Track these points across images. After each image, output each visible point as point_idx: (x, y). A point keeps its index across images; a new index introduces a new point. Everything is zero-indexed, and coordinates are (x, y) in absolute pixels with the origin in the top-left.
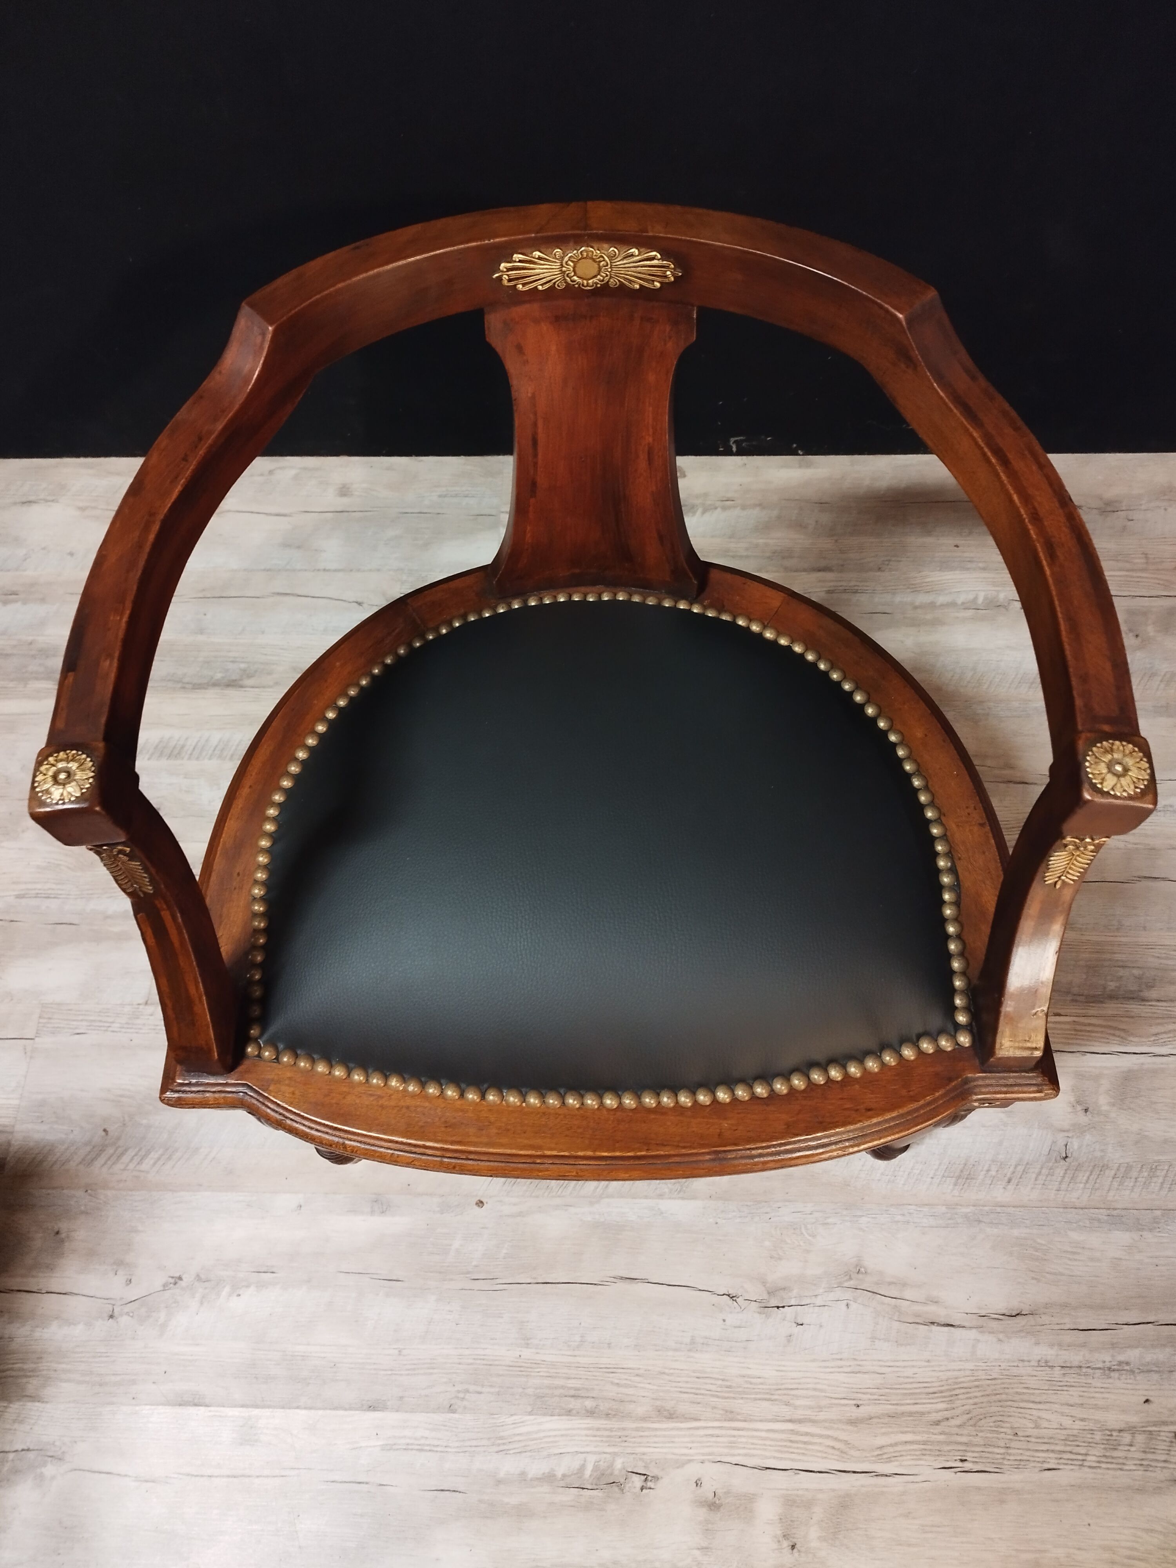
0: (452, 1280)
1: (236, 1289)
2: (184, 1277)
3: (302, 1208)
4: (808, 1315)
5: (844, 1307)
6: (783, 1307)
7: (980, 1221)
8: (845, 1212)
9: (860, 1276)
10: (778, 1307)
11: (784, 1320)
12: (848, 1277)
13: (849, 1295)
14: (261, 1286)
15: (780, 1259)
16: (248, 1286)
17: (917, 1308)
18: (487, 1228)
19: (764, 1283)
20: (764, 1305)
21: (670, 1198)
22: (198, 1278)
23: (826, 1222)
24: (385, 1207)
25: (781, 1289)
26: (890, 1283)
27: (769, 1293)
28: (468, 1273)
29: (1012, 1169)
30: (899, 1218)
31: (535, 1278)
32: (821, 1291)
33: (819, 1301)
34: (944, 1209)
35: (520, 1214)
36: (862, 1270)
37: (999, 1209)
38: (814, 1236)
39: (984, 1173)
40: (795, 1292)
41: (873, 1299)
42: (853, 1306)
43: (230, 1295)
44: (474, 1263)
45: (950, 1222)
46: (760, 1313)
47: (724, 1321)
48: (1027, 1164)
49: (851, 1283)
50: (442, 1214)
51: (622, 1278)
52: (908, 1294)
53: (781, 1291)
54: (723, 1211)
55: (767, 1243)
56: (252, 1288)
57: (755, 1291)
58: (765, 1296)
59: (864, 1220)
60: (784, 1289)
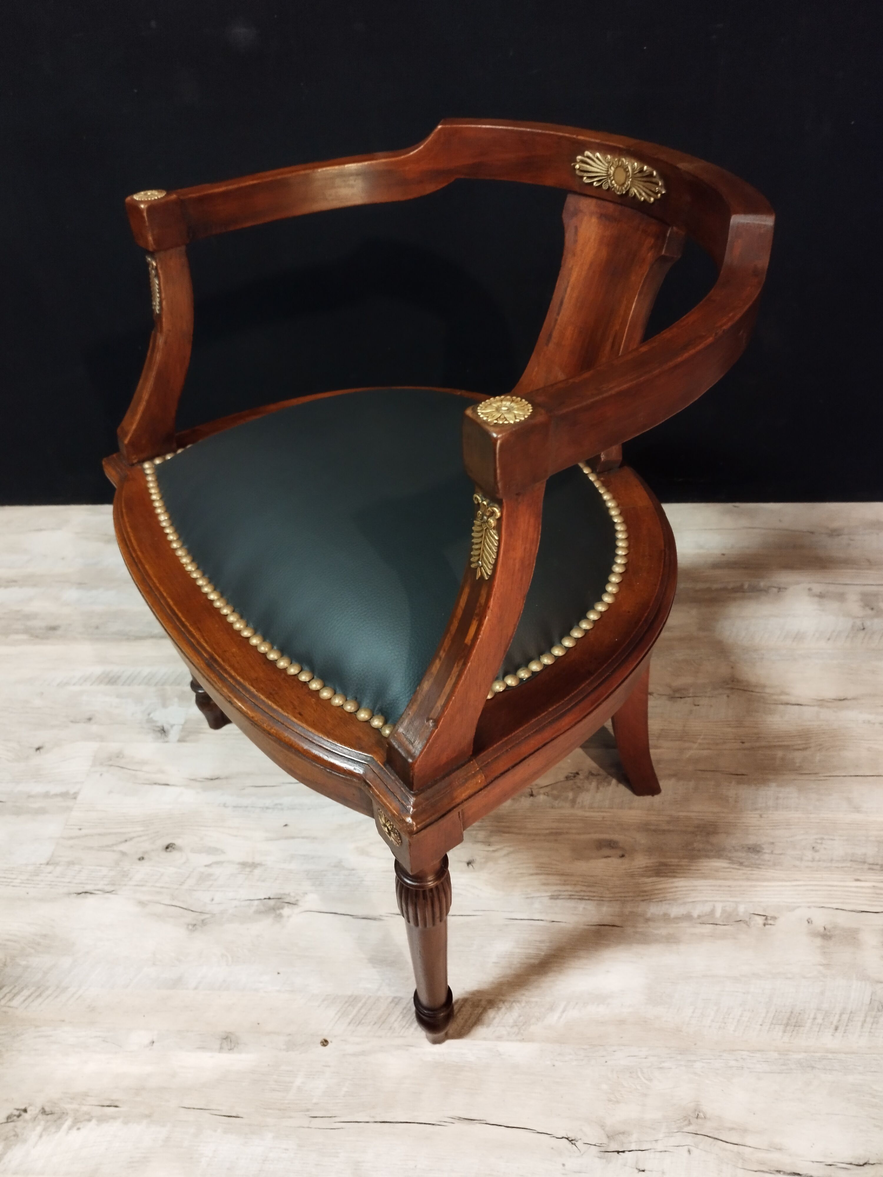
0: (291, 1117)
1: (77, 1123)
2: (28, 1110)
3: (155, 1044)
4: (649, 1161)
5: (686, 1154)
6: (623, 1152)
7: (813, 1068)
8: (679, 1057)
9: (700, 1121)
10: (618, 1152)
11: (625, 1165)
12: (686, 1122)
13: (690, 1140)
14: (102, 1120)
15: (618, 1102)
16: (89, 1120)
17: (761, 1155)
18: (329, 1066)
19: (603, 1127)
20: (603, 1149)
21: (508, 1040)
22: (44, 1112)
23: (661, 1066)
24: (233, 1045)
25: (620, 1133)
26: (731, 1129)
27: (608, 1137)
28: (308, 1110)
29: (837, 1017)
30: (733, 1063)
31: (373, 1117)
32: (661, 1136)
33: (660, 1146)
34: (776, 1055)
35: (363, 1053)
36: (701, 1115)
37: (830, 1056)
38: (650, 1080)
39: (810, 1021)
40: (634, 1137)
41: (715, 1145)
42: (695, 1152)
43: (70, 1128)
44: (314, 1101)
45: (784, 1067)
46: (600, 1158)
47: (564, 1165)
48: (851, 1012)
49: (690, 1129)
50: (287, 1051)
51: (460, 1119)
52: (749, 1140)
53: (620, 1135)
54: (559, 1054)
55: (604, 1087)
56: (94, 1122)
57: (594, 1135)
58: (605, 1140)
59: (698, 1065)
60: (623, 1133)
